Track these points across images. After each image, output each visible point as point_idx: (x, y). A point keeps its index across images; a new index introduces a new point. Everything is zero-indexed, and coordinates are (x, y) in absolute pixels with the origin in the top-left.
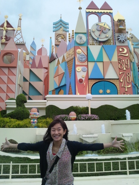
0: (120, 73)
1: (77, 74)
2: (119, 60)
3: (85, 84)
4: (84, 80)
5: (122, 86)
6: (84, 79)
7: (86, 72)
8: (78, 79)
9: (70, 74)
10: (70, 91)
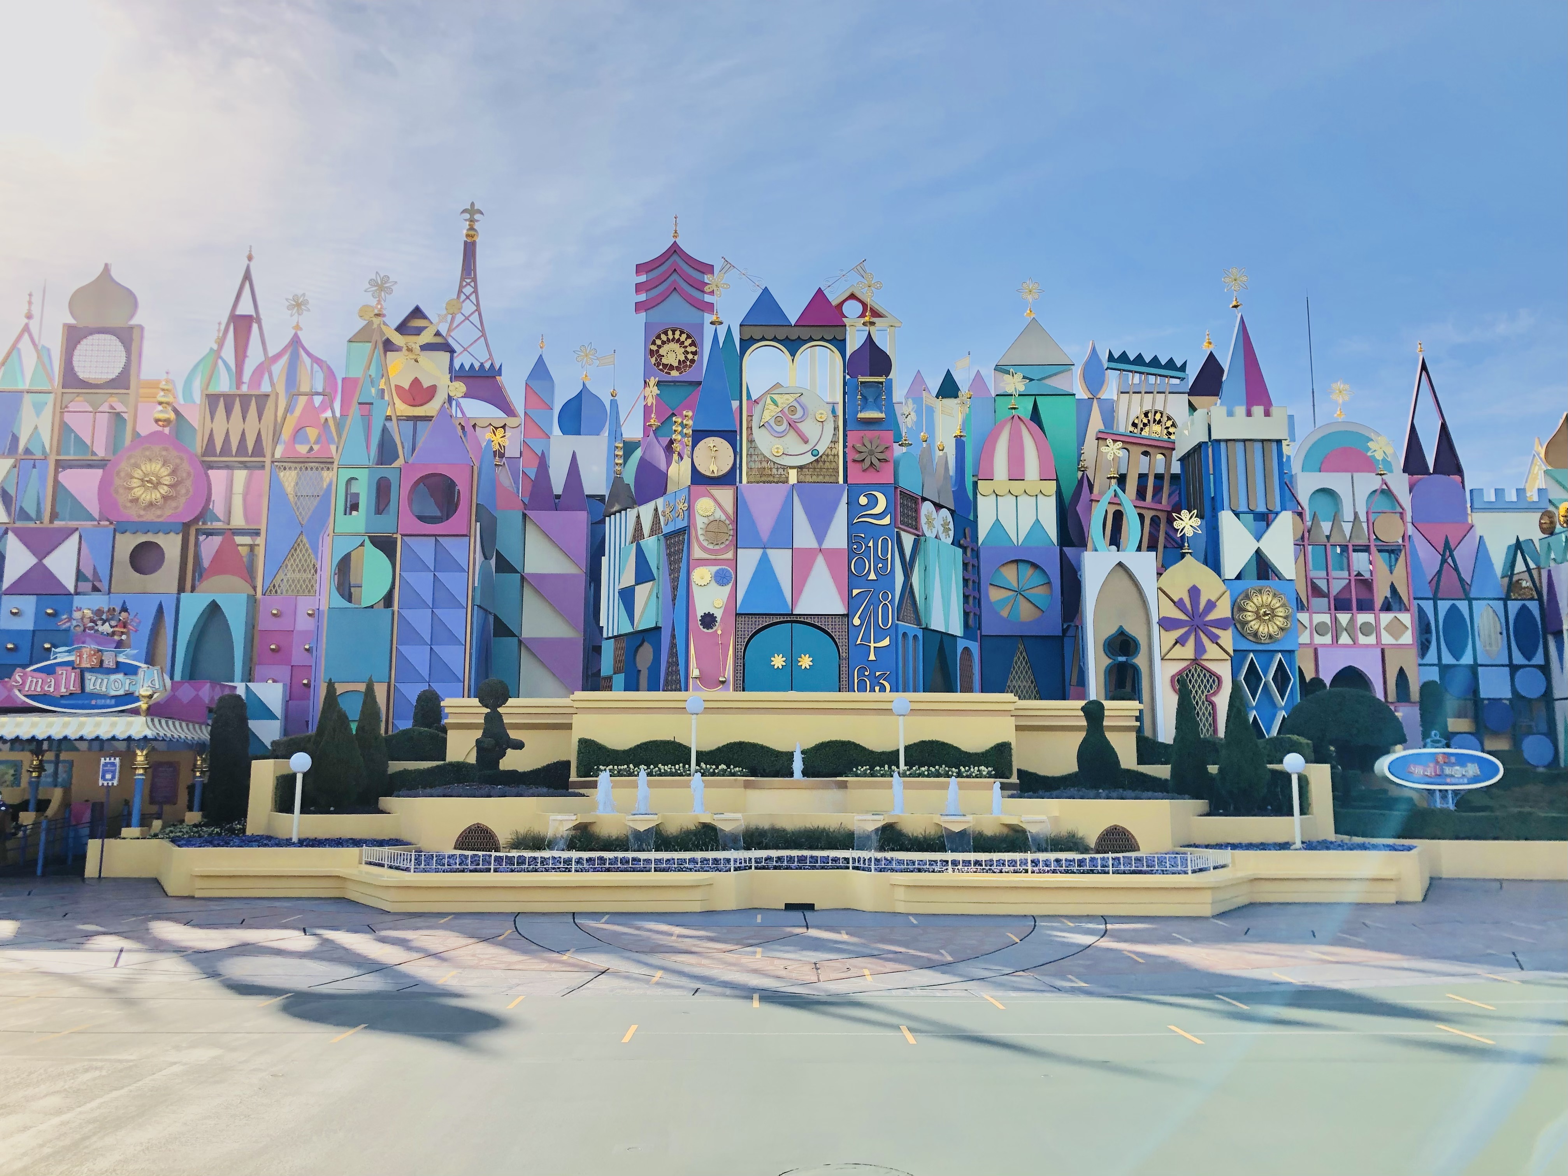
0: (855, 592)
1: (696, 591)
2: (853, 540)
3: (719, 632)
4: (718, 619)
5: (858, 642)
6: (718, 614)
7: (728, 588)
8: (700, 613)
9: (675, 589)
10: (673, 653)
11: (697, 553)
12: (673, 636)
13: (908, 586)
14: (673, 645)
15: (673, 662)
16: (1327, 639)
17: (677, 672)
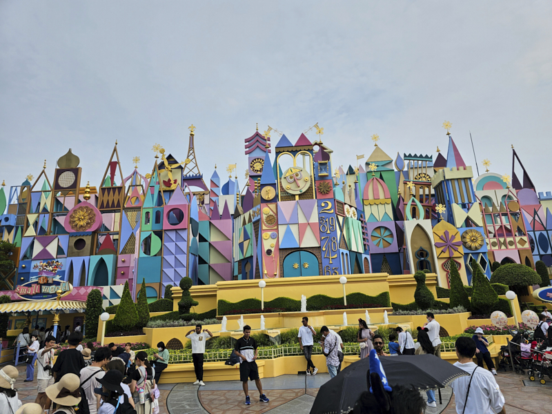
0: (322, 238)
1: (264, 241)
2: (321, 219)
3: (273, 256)
4: (273, 251)
6: (273, 249)
7: (276, 240)
8: (266, 250)
9: (257, 241)
10: (257, 265)
11: (264, 227)
12: (257, 259)
13: (342, 236)
14: (257, 262)
15: (257, 269)
16: (497, 248)
17: (259, 272)
